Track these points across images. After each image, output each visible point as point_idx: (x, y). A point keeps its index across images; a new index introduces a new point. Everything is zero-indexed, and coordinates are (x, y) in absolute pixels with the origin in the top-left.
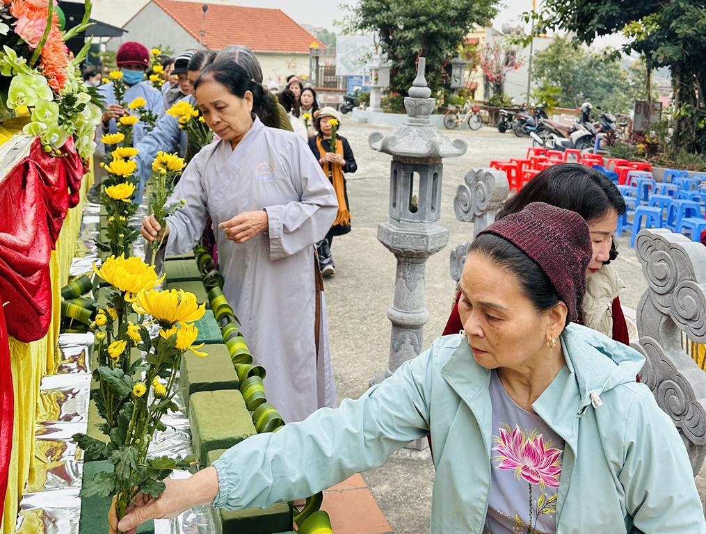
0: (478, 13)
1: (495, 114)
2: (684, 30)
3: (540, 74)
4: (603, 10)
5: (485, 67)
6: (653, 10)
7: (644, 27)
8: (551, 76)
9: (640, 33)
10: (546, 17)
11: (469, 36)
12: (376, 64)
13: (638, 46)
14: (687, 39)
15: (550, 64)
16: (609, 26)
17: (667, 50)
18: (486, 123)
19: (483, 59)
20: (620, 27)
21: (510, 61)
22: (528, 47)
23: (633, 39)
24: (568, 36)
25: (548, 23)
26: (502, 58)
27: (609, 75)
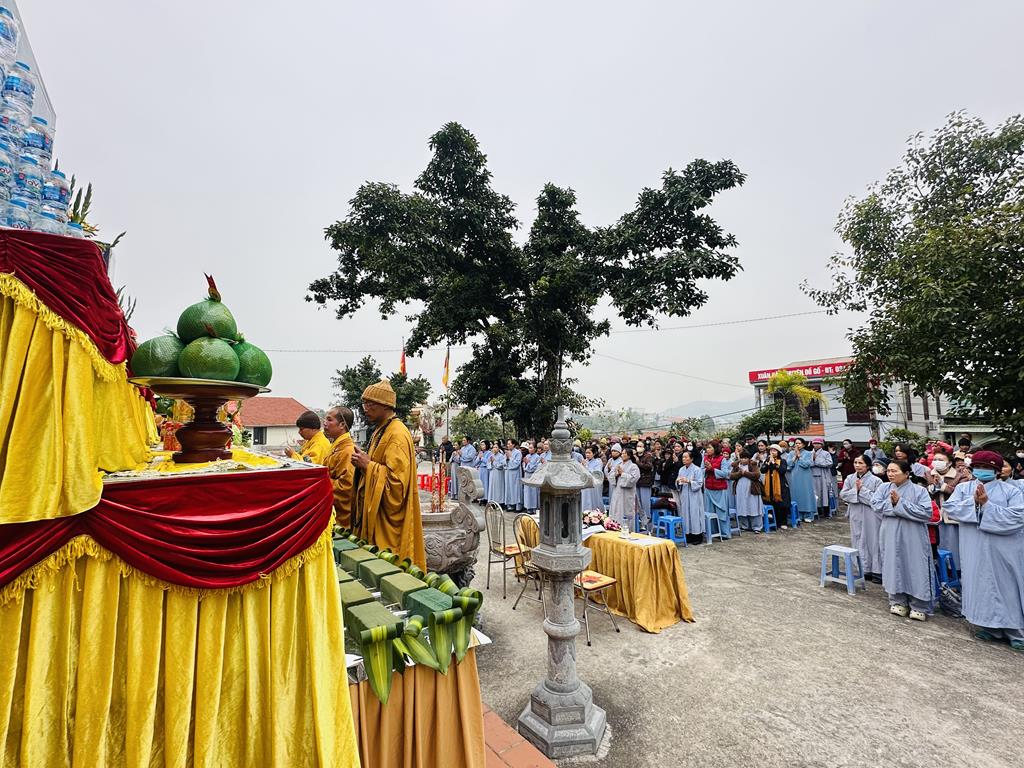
0: (417, 396)
1: (430, 453)
2: (517, 402)
3: (455, 430)
4: (479, 393)
5: (424, 428)
6: (504, 392)
7: (500, 402)
8: (462, 431)
9: (498, 404)
10: (452, 397)
11: (413, 410)
12: (357, 429)
13: (498, 410)
14: (519, 406)
15: (459, 424)
16: (483, 401)
17: (511, 412)
18: (425, 460)
19: (422, 422)
20: (488, 401)
21: (439, 423)
22: (445, 413)
23: (494, 407)
24: (463, 406)
25: (453, 401)
26: (433, 421)
27: (492, 429)
